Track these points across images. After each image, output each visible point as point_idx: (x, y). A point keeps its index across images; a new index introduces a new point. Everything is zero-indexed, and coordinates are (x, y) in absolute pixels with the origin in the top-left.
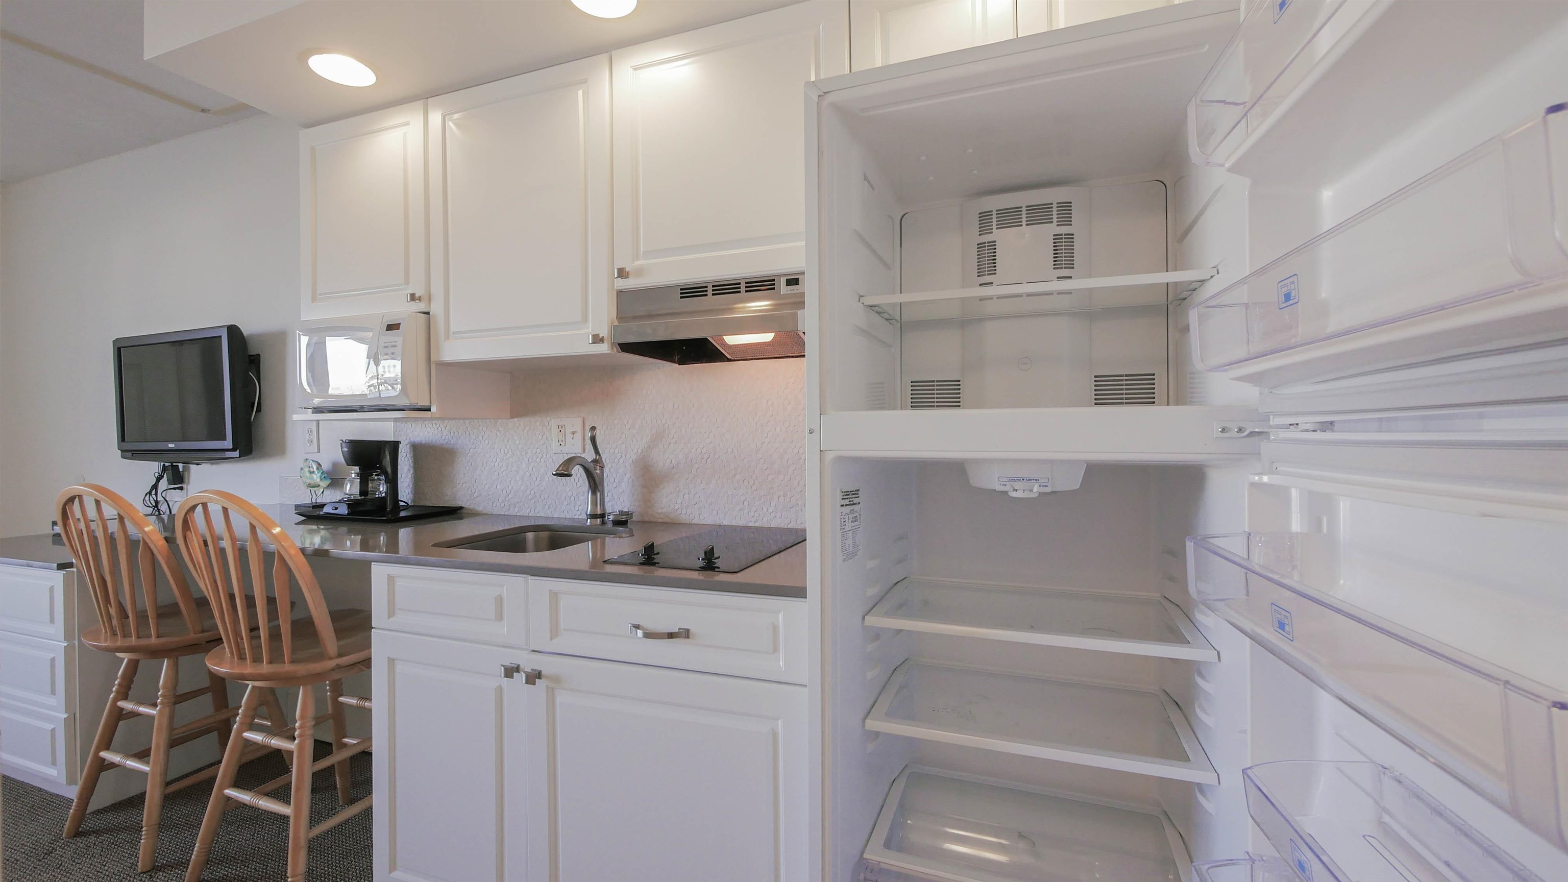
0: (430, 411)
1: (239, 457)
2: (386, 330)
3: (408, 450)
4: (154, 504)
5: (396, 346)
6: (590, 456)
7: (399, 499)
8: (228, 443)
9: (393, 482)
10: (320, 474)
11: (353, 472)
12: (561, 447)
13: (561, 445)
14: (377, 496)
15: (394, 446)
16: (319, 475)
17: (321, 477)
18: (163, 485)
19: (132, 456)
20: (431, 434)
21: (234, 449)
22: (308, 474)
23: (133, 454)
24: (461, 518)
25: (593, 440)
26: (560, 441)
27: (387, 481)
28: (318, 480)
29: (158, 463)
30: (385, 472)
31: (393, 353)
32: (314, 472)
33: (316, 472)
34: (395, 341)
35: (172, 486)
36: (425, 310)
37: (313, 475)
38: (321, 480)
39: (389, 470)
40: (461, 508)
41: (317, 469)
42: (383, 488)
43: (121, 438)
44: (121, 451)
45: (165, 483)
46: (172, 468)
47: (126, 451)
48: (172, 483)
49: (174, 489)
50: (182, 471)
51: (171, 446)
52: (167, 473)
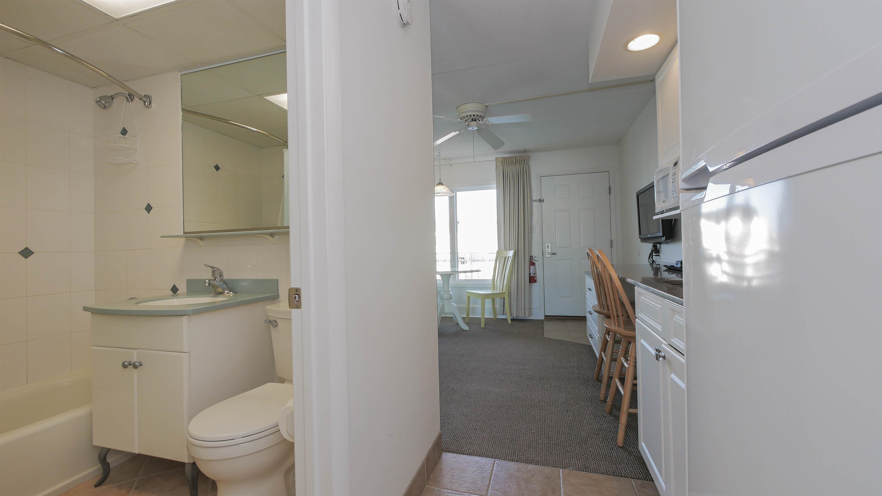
4: (652, 263)
8: (661, 233)
21: (663, 236)
29: (652, 244)
34: (676, 171)
43: (640, 234)
44: (640, 239)
45: (653, 253)
46: (655, 246)
47: (641, 239)
48: (656, 253)
49: (656, 256)
50: (658, 248)
51: (649, 236)
52: (654, 248)
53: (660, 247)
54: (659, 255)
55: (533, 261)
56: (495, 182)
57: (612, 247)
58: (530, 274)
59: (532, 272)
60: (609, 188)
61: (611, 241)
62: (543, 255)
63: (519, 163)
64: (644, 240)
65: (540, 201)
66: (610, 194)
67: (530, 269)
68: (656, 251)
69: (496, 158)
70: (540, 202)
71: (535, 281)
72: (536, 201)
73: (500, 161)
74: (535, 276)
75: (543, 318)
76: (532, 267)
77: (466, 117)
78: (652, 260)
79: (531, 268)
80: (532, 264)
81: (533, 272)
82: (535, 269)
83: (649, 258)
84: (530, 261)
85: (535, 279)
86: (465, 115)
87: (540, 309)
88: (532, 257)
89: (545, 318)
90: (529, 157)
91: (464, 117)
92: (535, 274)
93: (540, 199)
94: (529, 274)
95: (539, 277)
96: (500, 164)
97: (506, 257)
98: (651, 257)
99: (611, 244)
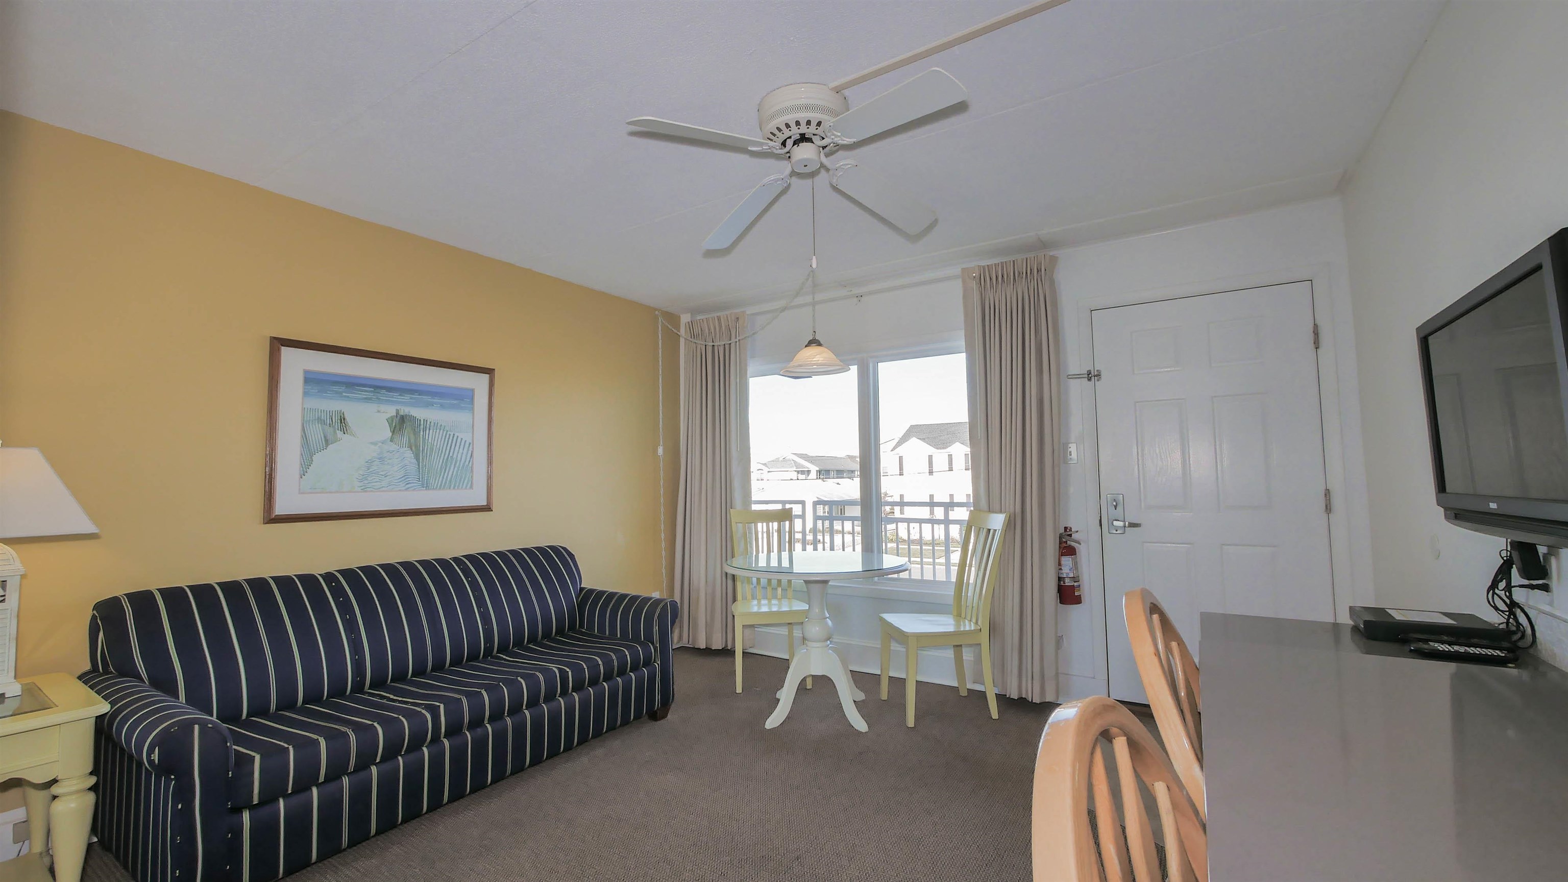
4: (1505, 610)
18: (1516, 577)
19: (1459, 518)
23: (1459, 515)
29: (1503, 538)
35: (1531, 583)
43: (1441, 486)
44: (1443, 509)
45: (1514, 571)
46: (1526, 547)
47: (1446, 509)
48: (1525, 574)
49: (1532, 587)
50: (1545, 555)
51: (1493, 506)
52: (1516, 557)
53: (1558, 552)
54: (1546, 588)
55: (1073, 544)
56: (962, 333)
57: (1328, 509)
58: (1060, 579)
59: (1068, 573)
60: (1311, 330)
61: (1327, 493)
62: (1101, 525)
63: (1024, 277)
64: (1463, 515)
65: (1089, 376)
66: (1317, 347)
67: (1060, 564)
68: (1532, 564)
69: (963, 270)
70: (1090, 379)
71: (1078, 600)
72: (1078, 376)
73: (974, 277)
74: (1076, 584)
76: (1067, 561)
77: (783, 127)
78: (1508, 601)
79: (1063, 562)
80: (1067, 549)
81: (1071, 575)
82: (1076, 566)
83: (1494, 586)
84: (1060, 543)
85: (1076, 594)
86: (780, 121)
87: (1094, 678)
88: (1071, 530)
90: (1054, 260)
91: (777, 128)
92: (1075, 579)
93: (1089, 373)
94: (1059, 577)
95: (1089, 588)
96: (974, 285)
97: (989, 530)
98: (1502, 585)
99: (1326, 500)
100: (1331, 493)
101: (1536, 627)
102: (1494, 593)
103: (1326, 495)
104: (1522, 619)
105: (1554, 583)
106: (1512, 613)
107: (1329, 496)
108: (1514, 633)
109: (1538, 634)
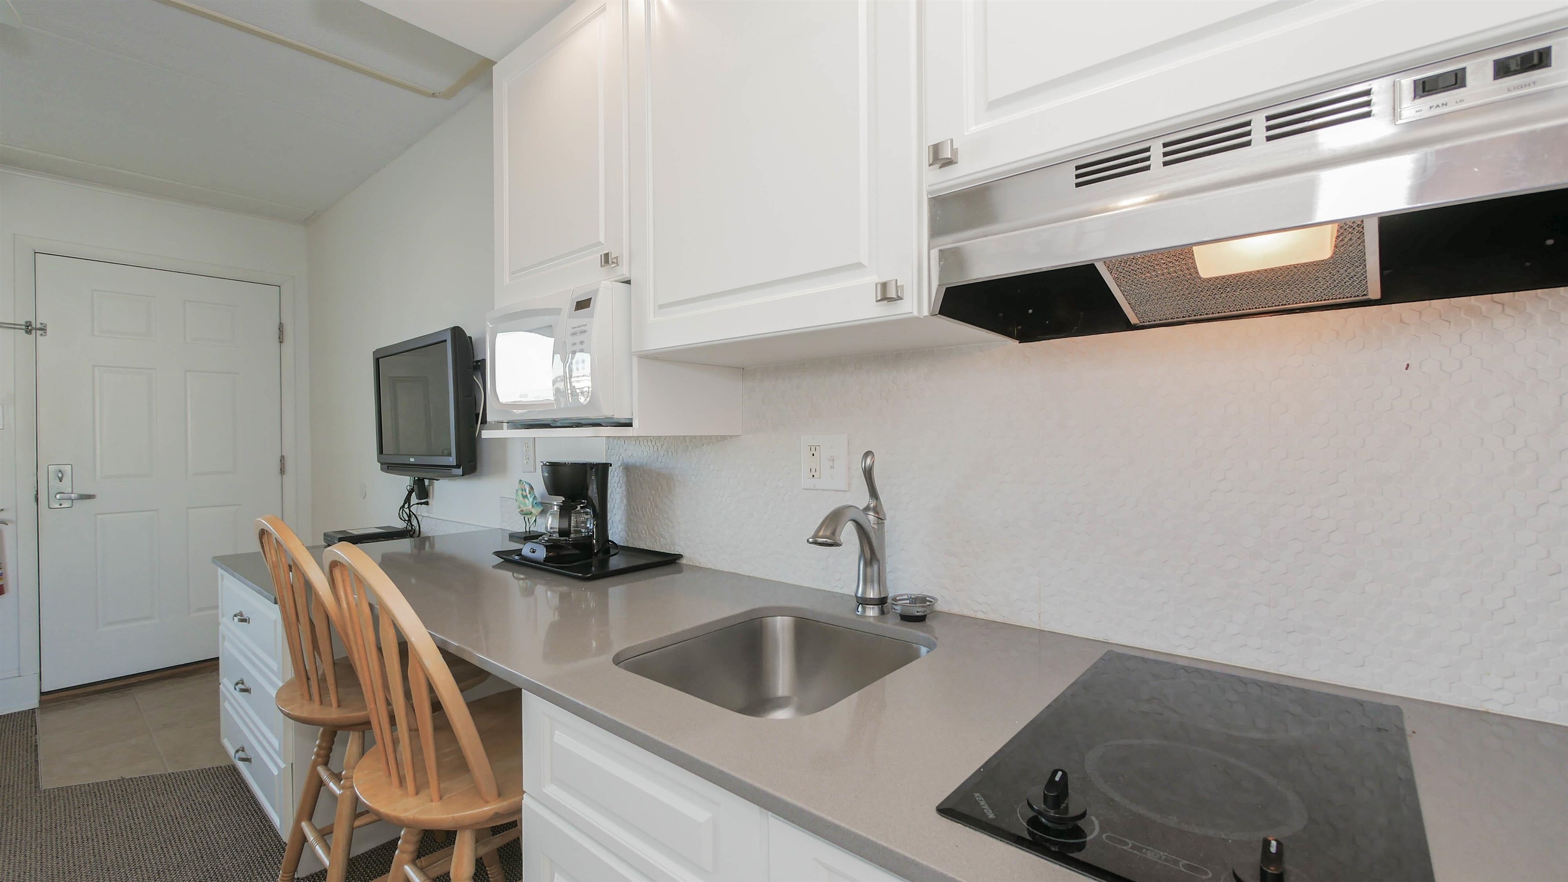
0: (632, 426)
1: (462, 476)
2: (575, 311)
3: (621, 474)
4: (407, 519)
5: (585, 332)
6: (862, 499)
7: (609, 539)
8: (452, 460)
9: (601, 517)
10: (532, 498)
11: (555, 503)
12: (814, 479)
13: (813, 476)
14: (583, 535)
15: (602, 470)
16: (531, 500)
17: (533, 502)
18: (414, 499)
19: (388, 468)
20: (645, 454)
21: (458, 466)
22: (521, 498)
23: (388, 467)
24: (680, 571)
25: (868, 474)
26: (813, 470)
27: (595, 516)
28: (531, 506)
29: (409, 478)
30: (590, 504)
31: (582, 343)
32: (526, 496)
33: (529, 496)
34: (584, 324)
35: (420, 501)
36: (625, 278)
37: (526, 499)
38: (533, 506)
39: (596, 502)
40: (680, 556)
41: (530, 493)
42: (590, 525)
43: (381, 450)
44: (380, 464)
45: (413, 496)
46: (419, 482)
47: (382, 464)
48: (419, 498)
49: (421, 504)
50: (427, 486)
51: (412, 460)
52: (416, 487)
53: (433, 483)
54: (427, 503)
57: (282, 471)
60: (277, 328)
61: (282, 458)
62: (37, 501)
64: (390, 466)
65: (31, 328)
66: (281, 342)
68: (421, 491)
70: (28, 332)
72: (12, 326)
75: (33, 702)
78: (409, 514)
83: (402, 506)
87: (19, 666)
89: (40, 701)
93: (29, 325)
98: (406, 506)
99: (281, 464)
100: (285, 459)
101: (421, 526)
102: (403, 510)
103: (281, 460)
104: (414, 522)
105: (430, 501)
106: (409, 520)
107: (284, 461)
108: (411, 531)
109: (421, 529)
